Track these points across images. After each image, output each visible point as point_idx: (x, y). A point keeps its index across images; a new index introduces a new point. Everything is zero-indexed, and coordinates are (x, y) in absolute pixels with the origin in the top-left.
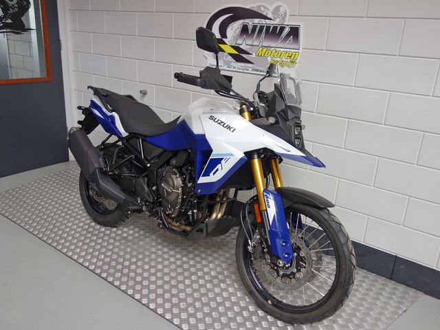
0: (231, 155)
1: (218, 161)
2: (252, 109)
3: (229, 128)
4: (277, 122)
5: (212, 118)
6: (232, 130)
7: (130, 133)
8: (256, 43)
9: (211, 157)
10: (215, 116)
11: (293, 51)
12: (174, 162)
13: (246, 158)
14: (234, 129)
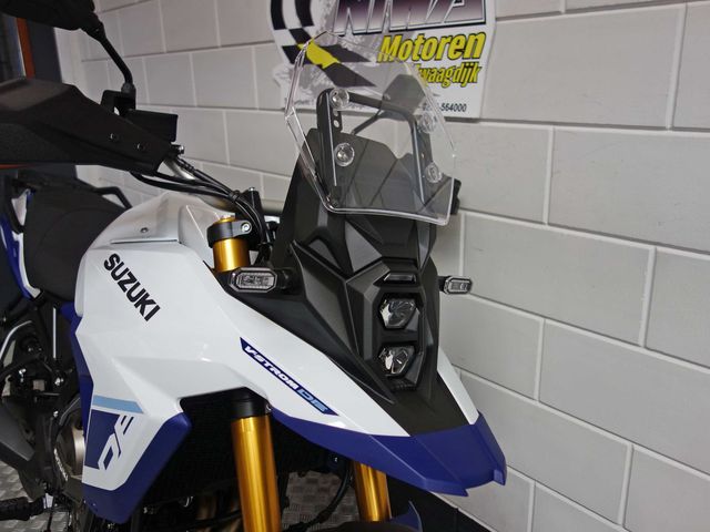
0: (134, 407)
1: (108, 423)
2: (246, 227)
3: (142, 301)
5: (112, 263)
6: (149, 308)
7: (42, 290)
8: (375, 26)
9: (93, 406)
11: (467, 31)
13: (185, 422)
14: (154, 306)
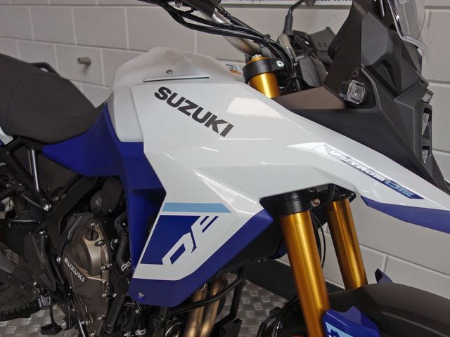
1: (183, 224)
2: (280, 64)
4: (369, 101)
5: (163, 94)
6: (221, 127)
7: (15, 137)
9: (162, 213)
10: (173, 87)
12: (97, 202)
13: (267, 217)
14: (226, 125)
